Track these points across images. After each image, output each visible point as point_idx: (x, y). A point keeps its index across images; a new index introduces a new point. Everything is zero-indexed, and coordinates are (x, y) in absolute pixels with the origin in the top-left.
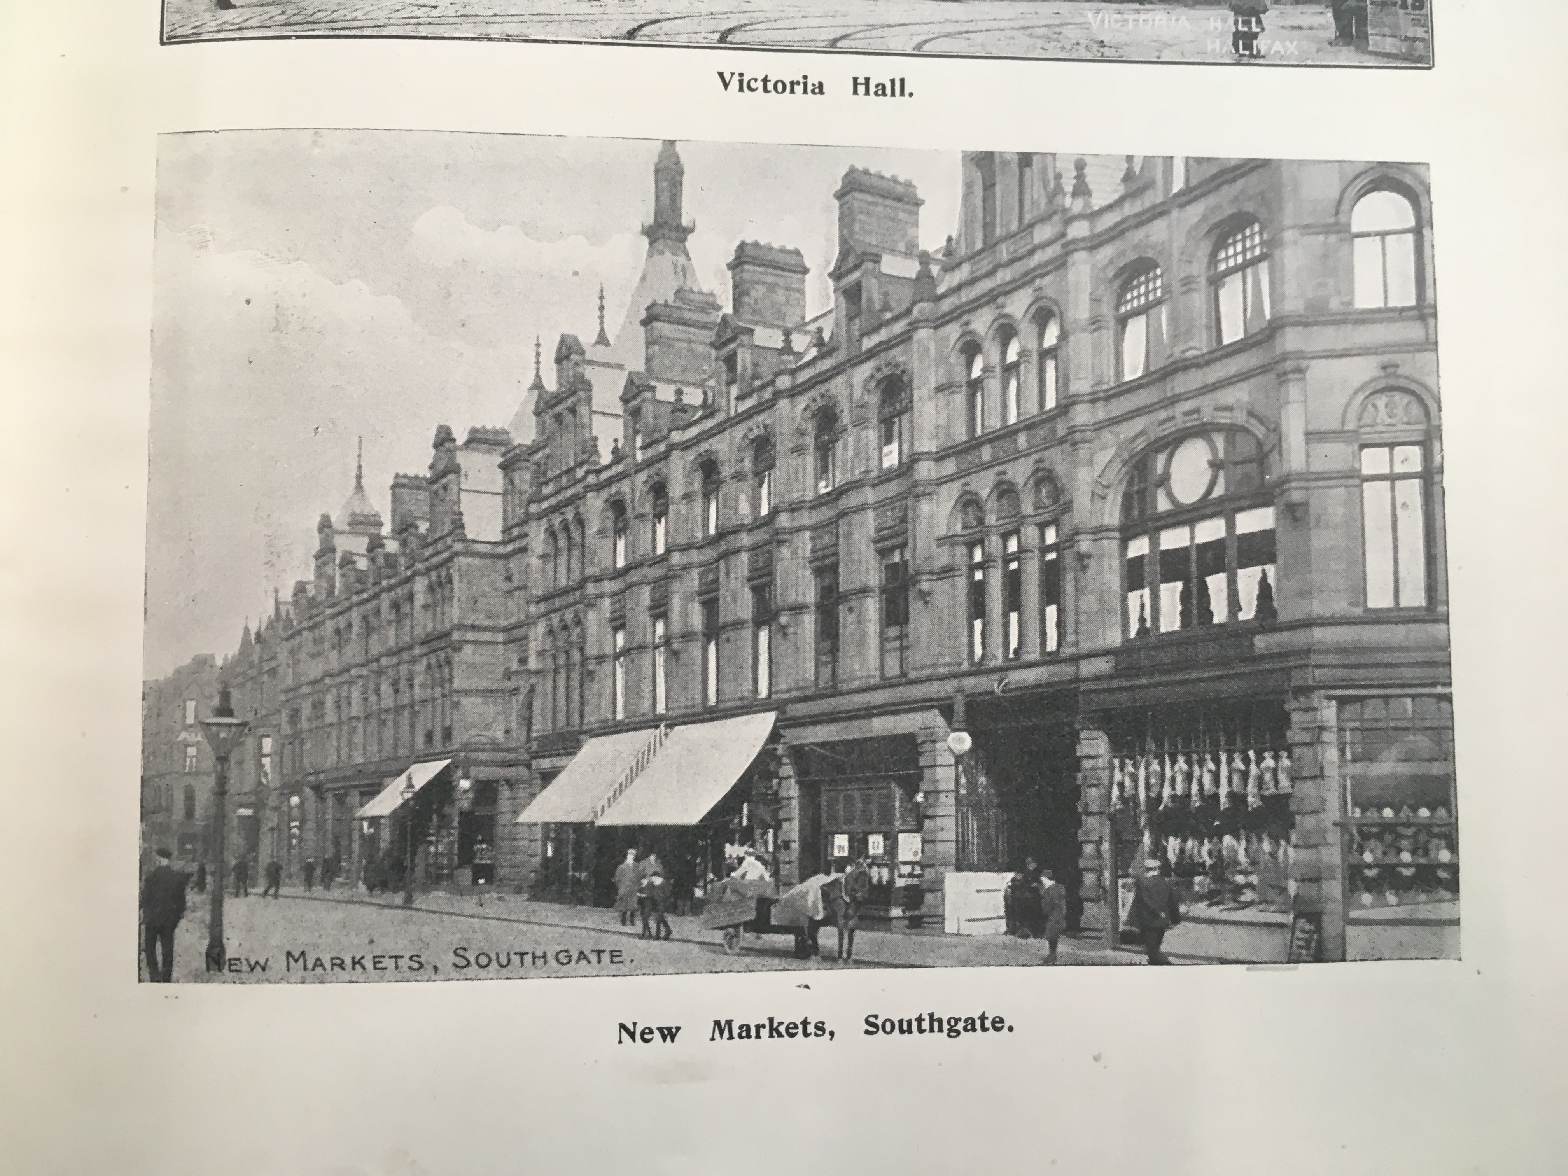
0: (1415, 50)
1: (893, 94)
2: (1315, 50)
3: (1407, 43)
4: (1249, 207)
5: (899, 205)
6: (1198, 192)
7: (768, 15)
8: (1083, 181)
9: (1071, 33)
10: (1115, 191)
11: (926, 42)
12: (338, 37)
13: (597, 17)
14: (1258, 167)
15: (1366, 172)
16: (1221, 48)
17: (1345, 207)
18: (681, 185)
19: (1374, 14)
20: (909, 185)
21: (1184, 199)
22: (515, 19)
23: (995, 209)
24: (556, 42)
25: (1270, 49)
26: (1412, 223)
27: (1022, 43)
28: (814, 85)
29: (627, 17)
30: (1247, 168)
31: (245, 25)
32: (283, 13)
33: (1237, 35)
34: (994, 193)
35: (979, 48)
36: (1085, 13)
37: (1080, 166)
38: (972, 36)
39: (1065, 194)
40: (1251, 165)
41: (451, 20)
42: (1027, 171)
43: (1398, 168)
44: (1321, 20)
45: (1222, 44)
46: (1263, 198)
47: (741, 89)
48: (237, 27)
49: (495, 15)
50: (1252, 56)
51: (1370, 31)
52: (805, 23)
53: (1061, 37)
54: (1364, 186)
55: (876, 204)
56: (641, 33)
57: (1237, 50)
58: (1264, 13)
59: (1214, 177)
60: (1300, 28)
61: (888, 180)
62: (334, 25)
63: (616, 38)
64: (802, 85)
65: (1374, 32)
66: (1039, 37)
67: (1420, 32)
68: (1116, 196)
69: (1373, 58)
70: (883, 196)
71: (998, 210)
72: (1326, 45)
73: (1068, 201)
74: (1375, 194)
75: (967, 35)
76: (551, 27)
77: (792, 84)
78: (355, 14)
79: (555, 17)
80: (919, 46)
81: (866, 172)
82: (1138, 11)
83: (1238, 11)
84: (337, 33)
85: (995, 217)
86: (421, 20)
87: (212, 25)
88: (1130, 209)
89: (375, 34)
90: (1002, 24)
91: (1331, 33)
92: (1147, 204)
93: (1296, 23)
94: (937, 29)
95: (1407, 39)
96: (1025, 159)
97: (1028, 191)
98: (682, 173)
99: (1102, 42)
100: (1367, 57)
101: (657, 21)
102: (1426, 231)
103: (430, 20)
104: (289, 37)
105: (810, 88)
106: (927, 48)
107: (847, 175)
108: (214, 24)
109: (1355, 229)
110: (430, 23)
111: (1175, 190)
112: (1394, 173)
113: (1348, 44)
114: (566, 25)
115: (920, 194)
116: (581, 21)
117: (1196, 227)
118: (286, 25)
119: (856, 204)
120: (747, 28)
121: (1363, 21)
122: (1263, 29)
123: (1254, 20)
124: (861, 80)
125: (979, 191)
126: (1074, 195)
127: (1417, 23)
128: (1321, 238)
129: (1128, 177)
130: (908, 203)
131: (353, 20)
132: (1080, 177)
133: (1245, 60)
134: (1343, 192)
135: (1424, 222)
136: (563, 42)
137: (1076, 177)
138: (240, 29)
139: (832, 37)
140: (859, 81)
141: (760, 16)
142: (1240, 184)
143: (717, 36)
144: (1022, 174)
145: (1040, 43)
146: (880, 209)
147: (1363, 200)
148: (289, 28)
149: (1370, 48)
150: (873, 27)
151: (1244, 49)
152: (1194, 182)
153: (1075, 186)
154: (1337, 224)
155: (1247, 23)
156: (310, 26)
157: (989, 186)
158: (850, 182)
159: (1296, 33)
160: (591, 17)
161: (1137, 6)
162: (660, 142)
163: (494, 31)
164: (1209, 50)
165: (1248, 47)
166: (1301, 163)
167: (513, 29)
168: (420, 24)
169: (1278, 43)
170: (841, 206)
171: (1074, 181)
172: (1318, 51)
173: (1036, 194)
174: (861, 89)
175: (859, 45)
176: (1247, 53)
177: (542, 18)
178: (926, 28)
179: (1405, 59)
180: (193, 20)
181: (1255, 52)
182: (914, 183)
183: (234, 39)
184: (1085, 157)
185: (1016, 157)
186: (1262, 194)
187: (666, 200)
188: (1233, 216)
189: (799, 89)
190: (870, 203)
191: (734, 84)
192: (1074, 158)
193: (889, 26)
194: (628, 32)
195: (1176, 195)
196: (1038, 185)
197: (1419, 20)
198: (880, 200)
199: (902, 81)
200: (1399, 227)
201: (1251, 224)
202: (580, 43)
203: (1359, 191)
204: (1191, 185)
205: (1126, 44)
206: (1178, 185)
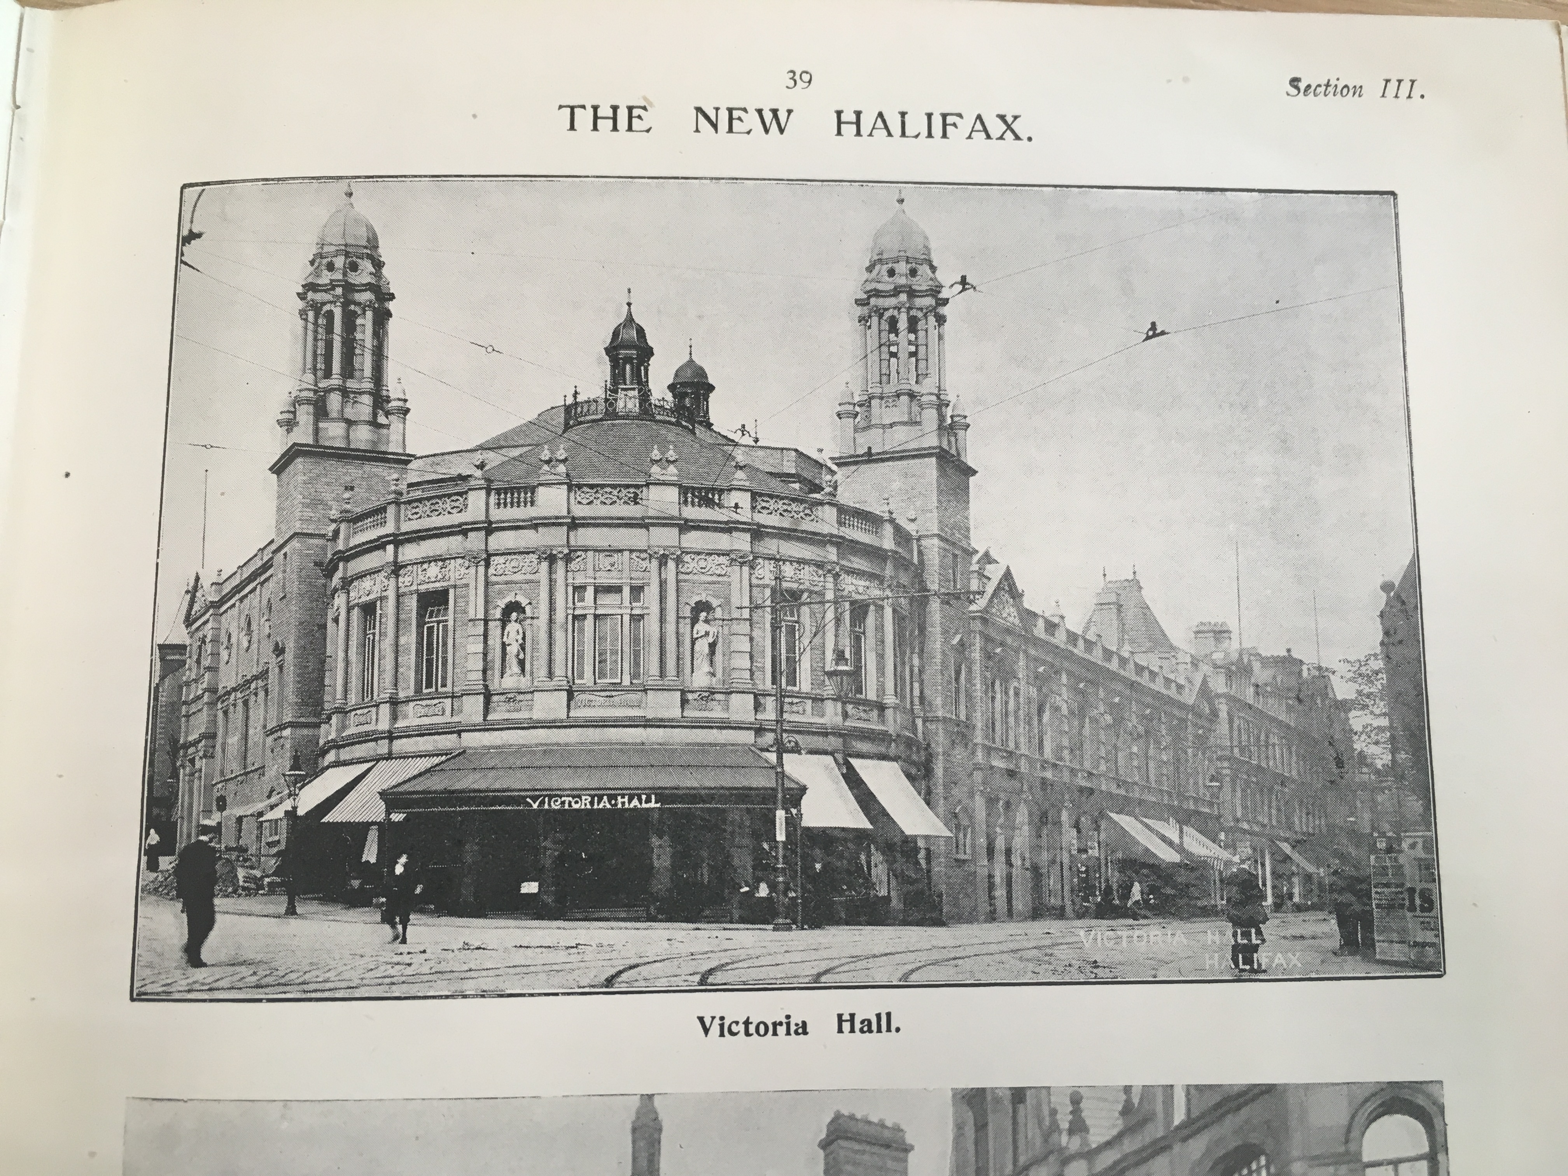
0: (1424, 956)
1: (879, 1030)
2: (1319, 960)
3: (1416, 949)
4: (1254, 1138)
5: (887, 1151)
6: (1201, 1123)
7: (751, 952)
8: (1080, 1116)
9: (1063, 954)
10: (1114, 1126)
11: (913, 971)
12: (310, 1000)
13: (574, 966)
14: (1262, 1093)
15: (1374, 1095)
16: (1220, 965)
17: (1355, 1134)
18: (659, 1143)
19: (1382, 918)
20: (898, 1129)
21: (1186, 1132)
22: (491, 973)
23: (988, 1152)
24: (532, 995)
25: (1272, 960)
26: (1426, 1149)
27: (1013, 967)
28: (797, 1025)
29: (605, 963)
30: (1251, 1095)
31: (215, 985)
32: (255, 973)
33: (1236, 949)
34: (987, 1134)
35: (968, 975)
36: (1077, 931)
37: (1076, 1100)
38: (960, 962)
39: (1060, 1133)
40: (1256, 1091)
41: (426, 978)
42: (1021, 1107)
43: (1409, 1088)
44: (1324, 928)
45: (1222, 958)
46: (1269, 1127)
47: (722, 1035)
48: (207, 987)
49: (470, 970)
50: (1253, 971)
51: (1376, 938)
52: (789, 957)
53: (1053, 958)
54: (1375, 1109)
55: (864, 1152)
56: (619, 980)
57: (1237, 964)
58: (1264, 923)
59: (1218, 1106)
60: (1302, 937)
61: (876, 1125)
62: (305, 987)
63: (593, 986)
64: (785, 1026)
65: (1381, 938)
66: (1028, 960)
67: (1429, 936)
68: (1115, 1132)
69: (1380, 967)
70: (869, 1143)
71: (991, 1153)
72: (1330, 955)
73: (1064, 1139)
74: (1386, 1119)
75: (956, 962)
76: (527, 980)
77: (775, 1025)
78: (327, 975)
79: (532, 969)
80: (906, 976)
81: (852, 1117)
82: (1131, 927)
83: (1236, 922)
84: (309, 995)
85: (987, 1162)
86: (394, 980)
87: (183, 984)
88: (1130, 1145)
89: (347, 996)
90: (993, 948)
91: (1335, 942)
92: (1148, 1140)
93: (1297, 932)
94: (924, 957)
95: (1416, 944)
96: (1018, 1095)
97: (1021, 1128)
98: (660, 1130)
99: (1095, 962)
100: (1375, 967)
101: (636, 966)
102: (1441, 1157)
103: (404, 979)
104: (260, 1000)
105: (793, 1028)
106: (914, 978)
107: (832, 1121)
108: (184, 982)
109: (1366, 1159)
110: (403, 982)
111: (1177, 1122)
112: (1406, 1094)
113: (1352, 954)
114: (542, 976)
115: (909, 1139)
116: (558, 971)
117: (1199, 1162)
118: (258, 986)
119: (842, 1153)
120: (728, 967)
121: (1368, 926)
122: (1264, 941)
123: (1253, 931)
124: (846, 1017)
125: (970, 1132)
126: (1071, 1132)
127: (1425, 926)
128: (1331, 1169)
129: (1127, 1110)
130: (897, 1149)
131: (325, 981)
132: (1076, 1111)
133: (1245, 976)
134: (1353, 1117)
135: (1439, 1146)
136: (540, 995)
137: (1071, 1113)
138: (210, 990)
139: (815, 972)
140: (844, 1018)
141: (743, 954)
142: (1245, 1112)
143: (697, 978)
144: (1015, 1111)
145: (1031, 966)
146: (866, 1157)
147: (1374, 1125)
148: (260, 990)
149: (1378, 957)
150: (856, 958)
151: (1244, 964)
152: (1195, 1113)
153: (1071, 1123)
154: (1347, 1152)
155: (1247, 935)
156: (281, 989)
157: (981, 1127)
158: (836, 1130)
159: (1299, 944)
160: (568, 966)
161: (1130, 921)
162: (639, 1096)
163: (470, 987)
164: (1207, 967)
165: (1248, 961)
166: (1307, 1087)
167: (488, 984)
168: (393, 984)
169: (1279, 955)
170: (826, 1156)
171: (1071, 1117)
172: (1323, 962)
173: (1031, 1132)
174: (846, 1026)
175: (844, 978)
176: (1248, 967)
177: (518, 970)
178: (912, 956)
179: (1415, 967)
180: (163, 977)
181: (1256, 967)
182: (903, 1127)
183: (204, 1001)
184: (1080, 1090)
185: (1008, 1093)
186: (1267, 1122)
187: (643, 1163)
188: (1237, 1149)
189: (782, 1030)
190: (857, 1152)
191: (715, 1029)
192: (1070, 1091)
193: (875, 956)
194: (606, 980)
195: (1178, 1128)
196: (1032, 1123)
197: (1428, 923)
198: (868, 1148)
199: (889, 1015)
200: (1412, 1154)
201: (1257, 1158)
202: (557, 994)
203: (1369, 1114)
204: (1193, 1116)
205: (1120, 964)
206: (1179, 1116)
